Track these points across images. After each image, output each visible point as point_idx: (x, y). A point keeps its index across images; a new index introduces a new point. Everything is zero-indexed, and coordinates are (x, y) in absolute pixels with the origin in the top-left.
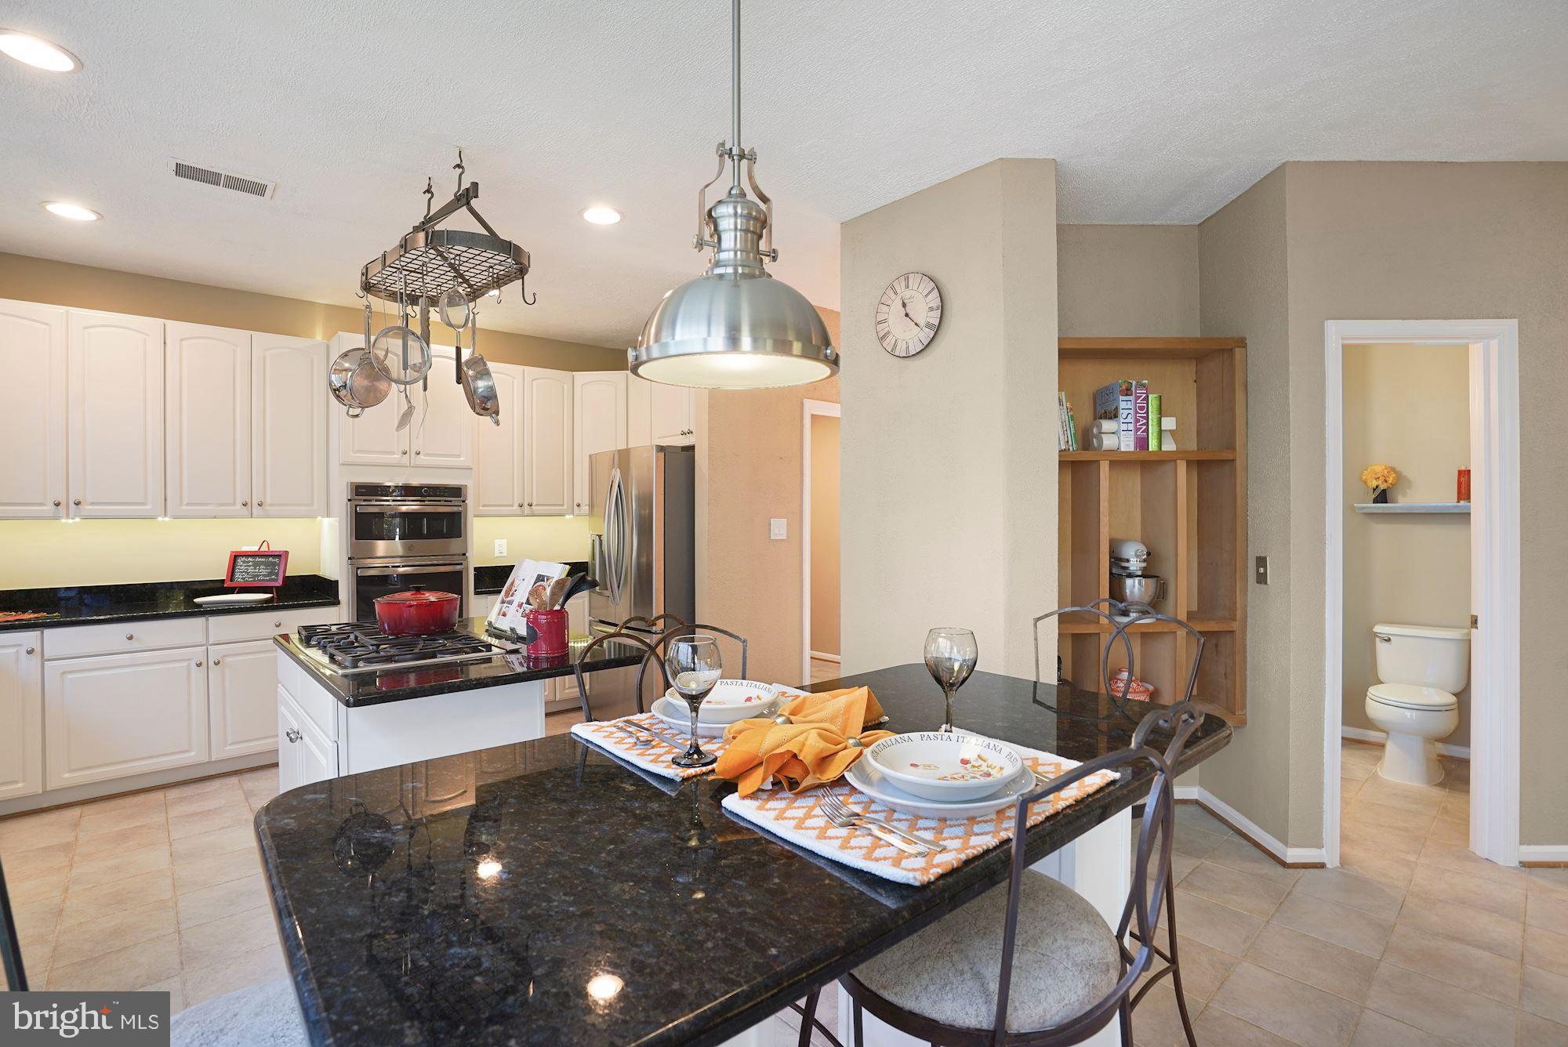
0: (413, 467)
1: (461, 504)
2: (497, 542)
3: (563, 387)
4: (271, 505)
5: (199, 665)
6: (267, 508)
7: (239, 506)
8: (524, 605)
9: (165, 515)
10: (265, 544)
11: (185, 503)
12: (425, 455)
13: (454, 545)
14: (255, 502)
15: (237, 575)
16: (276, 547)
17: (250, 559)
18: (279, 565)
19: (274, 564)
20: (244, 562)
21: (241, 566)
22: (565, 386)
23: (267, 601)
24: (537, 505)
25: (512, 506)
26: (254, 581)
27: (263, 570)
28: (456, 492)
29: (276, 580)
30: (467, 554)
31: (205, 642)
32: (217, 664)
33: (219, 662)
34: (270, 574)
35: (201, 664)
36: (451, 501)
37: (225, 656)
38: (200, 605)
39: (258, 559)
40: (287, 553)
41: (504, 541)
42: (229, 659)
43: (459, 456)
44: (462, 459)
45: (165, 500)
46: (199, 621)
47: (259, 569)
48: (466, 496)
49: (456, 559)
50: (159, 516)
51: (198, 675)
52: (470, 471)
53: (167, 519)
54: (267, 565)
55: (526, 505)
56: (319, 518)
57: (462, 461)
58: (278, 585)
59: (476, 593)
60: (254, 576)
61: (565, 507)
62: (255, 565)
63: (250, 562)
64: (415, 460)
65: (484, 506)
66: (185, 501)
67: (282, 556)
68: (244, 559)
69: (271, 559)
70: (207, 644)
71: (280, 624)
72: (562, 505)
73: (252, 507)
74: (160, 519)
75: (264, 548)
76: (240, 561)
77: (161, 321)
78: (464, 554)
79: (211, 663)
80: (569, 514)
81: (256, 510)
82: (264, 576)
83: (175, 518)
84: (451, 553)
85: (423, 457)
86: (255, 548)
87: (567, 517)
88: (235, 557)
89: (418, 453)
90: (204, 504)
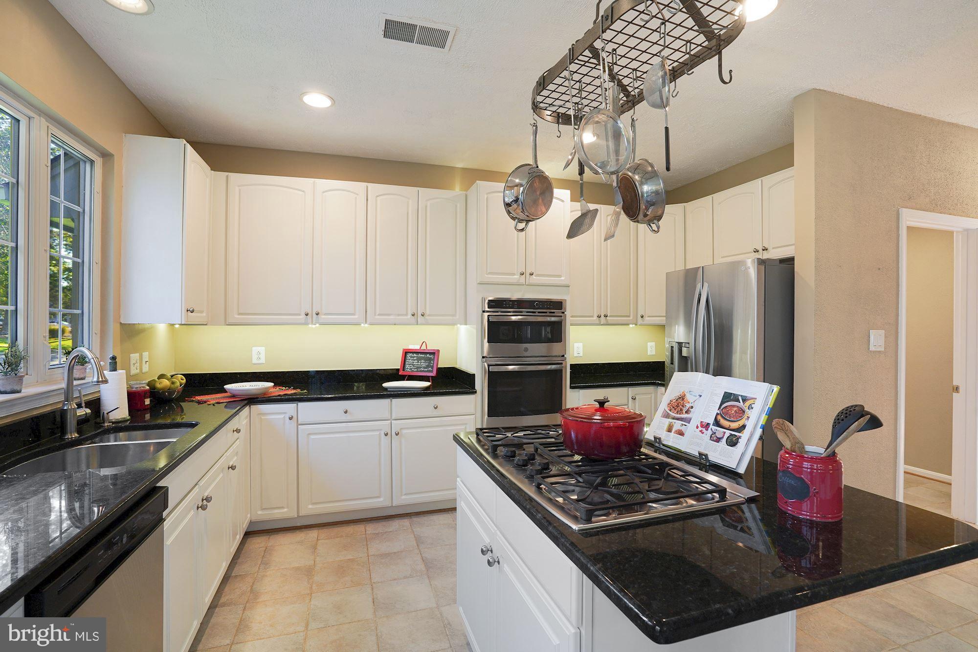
0: (527, 285)
1: (562, 315)
2: (576, 345)
4: (429, 315)
5: (386, 435)
6: (427, 317)
7: (409, 316)
8: (711, 426)
9: (366, 323)
10: (424, 344)
11: (377, 314)
13: (556, 348)
14: (419, 314)
15: (407, 366)
16: (431, 347)
17: (415, 355)
18: (434, 360)
19: (430, 359)
20: (411, 357)
21: (409, 360)
23: (427, 388)
24: (610, 316)
25: (592, 316)
26: (417, 371)
27: (423, 364)
28: (558, 305)
29: (432, 371)
30: (565, 356)
31: (389, 418)
32: (397, 434)
33: (398, 433)
34: (428, 367)
35: (387, 434)
36: (554, 313)
37: (401, 429)
38: (386, 389)
39: (420, 355)
40: (438, 351)
42: (404, 431)
43: (560, 276)
44: (562, 278)
45: (366, 312)
46: (385, 402)
47: (421, 363)
48: (565, 309)
49: (558, 360)
50: (362, 323)
51: (385, 441)
52: (568, 288)
53: (366, 325)
54: (426, 359)
55: (602, 316)
56: (459, 325)
57: (563, 280)
58: (433, 375)
59: (571, 388)
60: (418, 368)
61: (631, 318)
62: (419, 359)
63: (414, 357)
64: (529, 279)
65: (576, 316)
66: (378, 313)
67: (435, 353)
68: (411, 355)
69: (428, 355)
70: (390, 419)
71: (437, 407)
72: (629, 316)
73: (418, 317)
74: (362, 325)
75: (424, 347)
76: (409, 355)
77: (365, 184)
78: (563, 356)
79: (393, 434)
80: (633, 324)
81: (420, 319)
82: (424, 368)
83: (371, 324)
84: (554, 354)
85: (535, 277)
86: (417, 347)
87: (631, 326)
88: (406, 352)
89: (531, 274)
90: (389, 315)
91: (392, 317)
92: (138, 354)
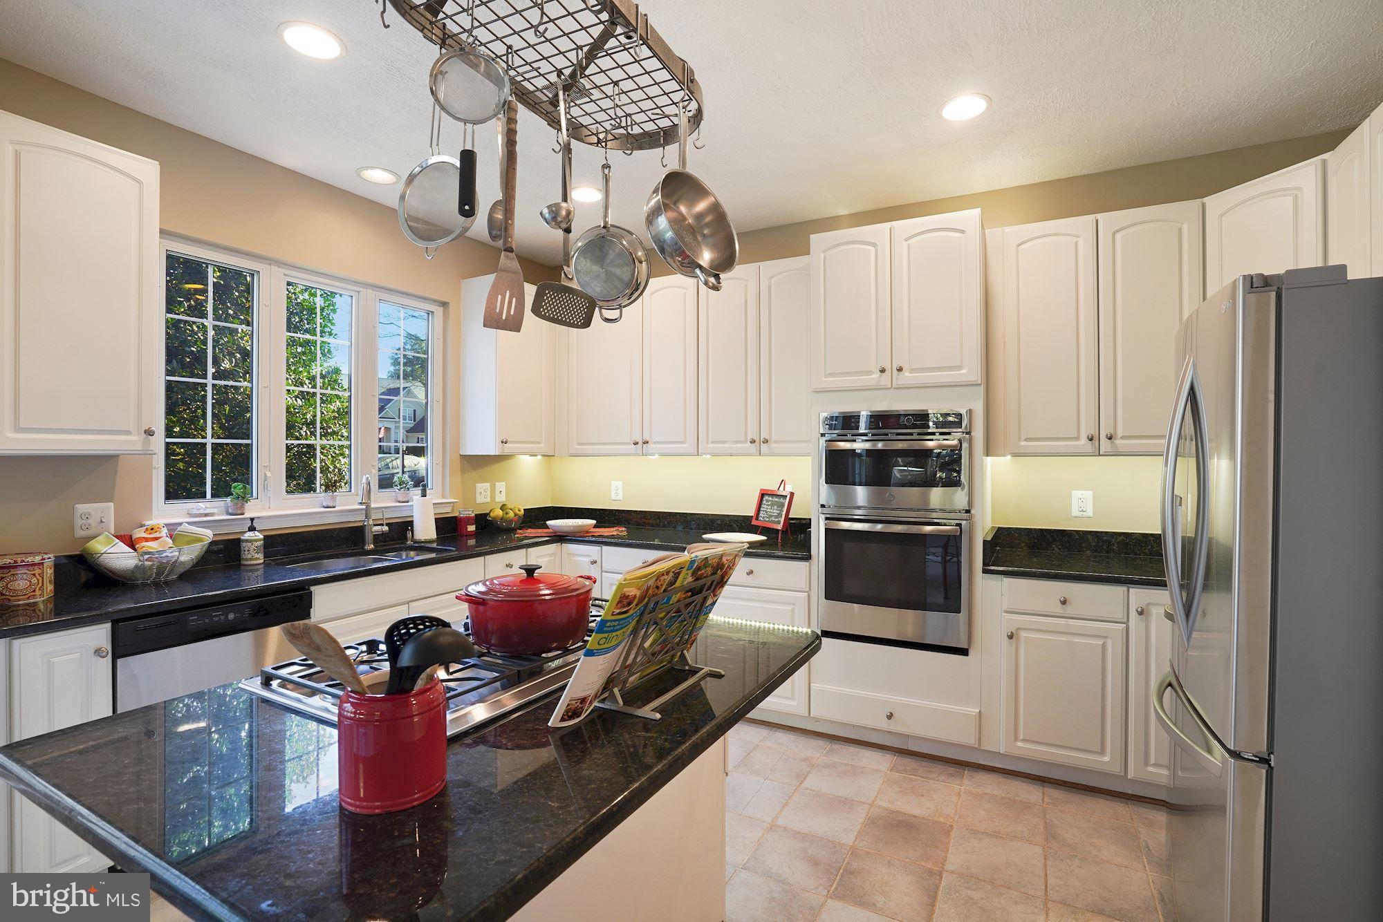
0: (896, 389)
1: (959, 437)
2: (1076, 494)
3: (1180, 230)
4: (776, 442)
6: (773, 445)
10: (783, 483)
11: (710, 441)
12: (912, 371)
14: (762, 441)
15: (761, 513)
17: (770, 498)
18: (785, 507)
19: (782, 505)
21: (764, 505)
22: (1185, 227)
24: (1123, 437)
25: (1077, 438)
26: (769, 521)
27: (776, 511)
29: (780, 522)
30: (972, 512)
36: (947, 433)
39: (775, 499)
40: (791, 494)
41: (1088, 495)
43: (959, 368)
44: (963, 371)
45: (698, 439)
47: (773, 510)
48: (971, 426)
49: (945, 515)
52: (977, 387)
54: (779, 505)
57: (963, 374)
59: (985, 571)
60: (770, 517)
62: (772, 504)
63: (769, 501)
64: (897, 379)
65: (1026, 440)
67: (786, 497)
69: (781, 500)
71: (752, 573)
73: (761, 444)
76: (766, 498)
78: (968, 511)
82: (776, 517)
84: (936, 506)
85: (908, 374)
89: (900, 370)
90: (724, 442)
91: (727, 445)
92: (489, 484)
